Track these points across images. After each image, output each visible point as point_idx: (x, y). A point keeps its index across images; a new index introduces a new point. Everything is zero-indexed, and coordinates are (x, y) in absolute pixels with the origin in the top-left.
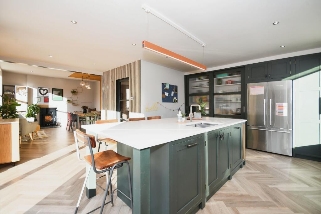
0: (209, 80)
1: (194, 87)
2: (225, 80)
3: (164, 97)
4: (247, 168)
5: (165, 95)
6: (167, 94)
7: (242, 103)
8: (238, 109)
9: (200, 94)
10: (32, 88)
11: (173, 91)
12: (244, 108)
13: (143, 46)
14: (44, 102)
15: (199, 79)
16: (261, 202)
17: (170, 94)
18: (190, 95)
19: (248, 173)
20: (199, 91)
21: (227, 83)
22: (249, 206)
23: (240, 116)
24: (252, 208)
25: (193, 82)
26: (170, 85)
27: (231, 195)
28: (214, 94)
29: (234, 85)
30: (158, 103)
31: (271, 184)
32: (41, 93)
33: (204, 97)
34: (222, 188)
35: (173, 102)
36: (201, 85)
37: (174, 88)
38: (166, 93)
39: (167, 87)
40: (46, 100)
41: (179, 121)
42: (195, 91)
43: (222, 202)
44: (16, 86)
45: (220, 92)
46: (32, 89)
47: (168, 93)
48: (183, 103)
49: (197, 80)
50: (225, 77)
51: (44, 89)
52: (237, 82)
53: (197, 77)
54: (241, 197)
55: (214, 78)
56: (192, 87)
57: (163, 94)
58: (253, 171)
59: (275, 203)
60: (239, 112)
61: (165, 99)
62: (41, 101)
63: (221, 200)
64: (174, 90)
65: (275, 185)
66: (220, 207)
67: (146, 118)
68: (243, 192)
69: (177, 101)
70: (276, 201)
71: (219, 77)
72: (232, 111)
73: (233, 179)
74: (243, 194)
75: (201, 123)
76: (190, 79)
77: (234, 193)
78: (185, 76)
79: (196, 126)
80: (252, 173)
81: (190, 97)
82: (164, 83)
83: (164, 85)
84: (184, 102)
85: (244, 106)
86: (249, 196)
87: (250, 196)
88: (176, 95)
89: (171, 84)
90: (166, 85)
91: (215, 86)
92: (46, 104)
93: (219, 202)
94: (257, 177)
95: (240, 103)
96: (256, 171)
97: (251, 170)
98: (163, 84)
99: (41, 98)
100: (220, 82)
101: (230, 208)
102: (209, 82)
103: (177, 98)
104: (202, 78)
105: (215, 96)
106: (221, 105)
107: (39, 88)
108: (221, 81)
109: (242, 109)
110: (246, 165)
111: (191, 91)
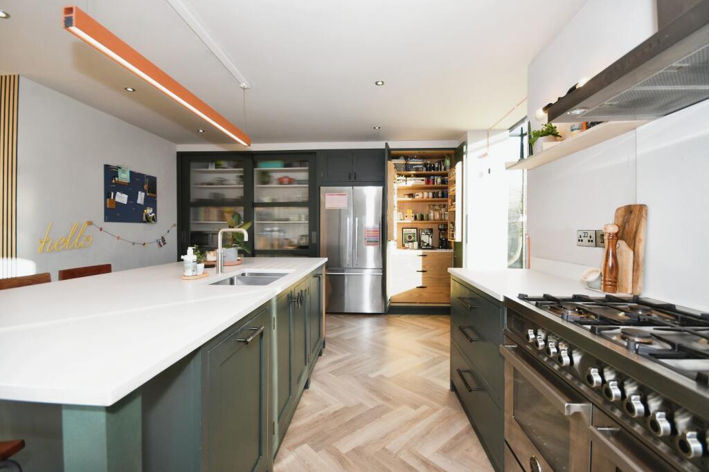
0: (244, 172)
1: (203, 184)
2: (277, 176)
3: (114, 206)
4: (330, 353)
5: (117, 199)
6: (122, 198)
7: (310, 224)
8: (303, 236)
9: (218, 202)
11: (143, 190)
12: (314, 234)
13: (68, 23)
15: (217, 166)
16: (368, 411)
17: (132, 198)
18: (193, 203)
19: (334, 363)
20: (215, 194)
21: (281, 181)
22: (353, 431)
23: (306, 250)
24: (359, 431)
25: (199, 172)
26: (131, 173)
27: (317, 422)
28: (254, 205)
29: (293, 187)
30: (90, 223)
31: (372, 372)
33: (228, 209)
34: (297, 412)
35: (145, 222)
36: (222, 182)
37: (144, 183)
38: (118, 194)
39: (124, 177)
41: (189, 272)
42: (205, 194)
43: (306, 447)
45: (266, 200)
47: (125, 197)
48: (174, 225)
49: (212, 168)
50: (276, 170)
52: (299, 182)
53: (212, 162)
54: (335, 417)
55: (255, 169)
56: (197, 184)
57: (107, 195)
58: (341, 356)
59: (387, 404)
60: (304, 242)
61: (114, 213)
63: (303, 442)
64: (146, 187)
65: (377, 370)
66: (304, 461)
67: (55, 276)
68: (336, 405)
69: (154, 219)
70: (387, 399)
71: (264, 166)
72: (291, 242)
73: (312, 385)
74: (338, 409)
75: (243, 275)
76: (193, 164)
77: (321, 415)
78: (178, 153)
79: (232, 282)
80: (340, 361)
81: (192, 210)
82: (113, 163)
83: (110, 173)
84: (175, 222)
85: (315, 230)
86: (347, 410)
87: (348, 408)
88: (151, 201)
89: (137, 170)
90: (119, 171)
91: (256, 186)
93: (298, 450)
94: (349, 365)
95: (308, 225)
96: (344, 353)
97: (336, 354)
98: (107, 167)
100: (265, 178)
101: (322, 452)
102: (241, 177)
103: (155, 211)
104: (224, 163)
105: (257, 209)
106: (268, 229)
108: (269, 176)
109: (310, 236)
110: (326, 347)
111: (196, 194)
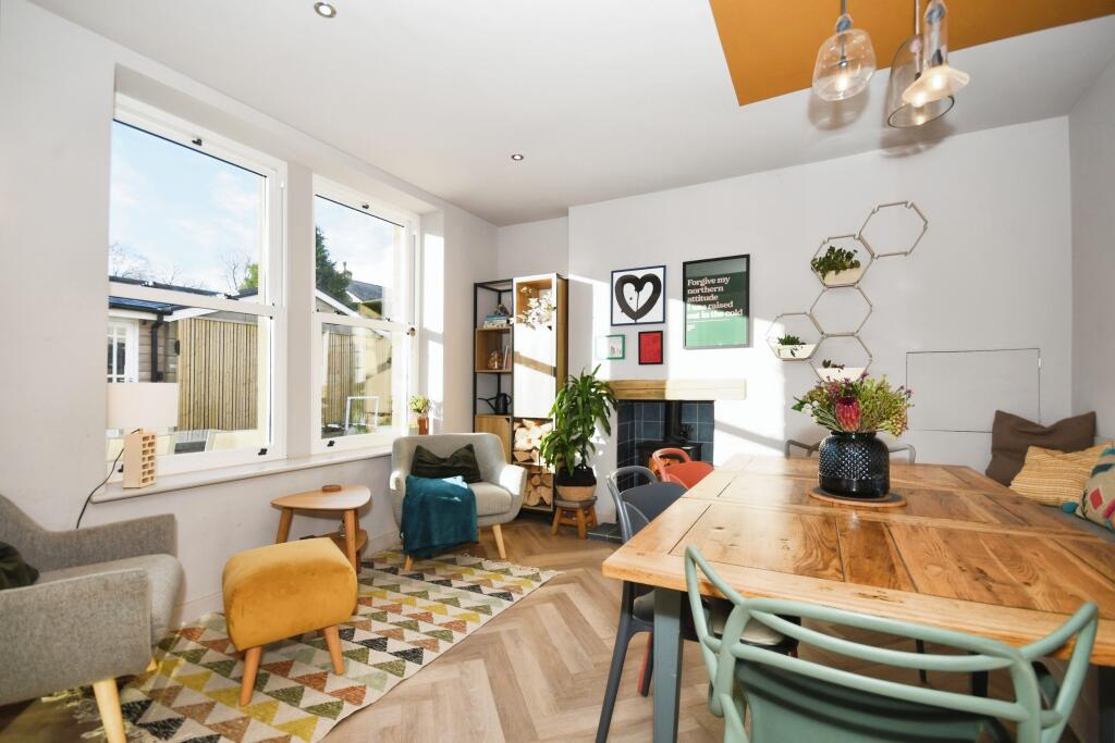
10: (587, 281)
14: (640, 363)
32: (626, 308)
40: (652, 349)
44: (517, 280)
46: (590, 287)
51: (640, 274)
62: (623, 358)
92: (649, 373)
99: (623, 336)
107: (617, 276)
